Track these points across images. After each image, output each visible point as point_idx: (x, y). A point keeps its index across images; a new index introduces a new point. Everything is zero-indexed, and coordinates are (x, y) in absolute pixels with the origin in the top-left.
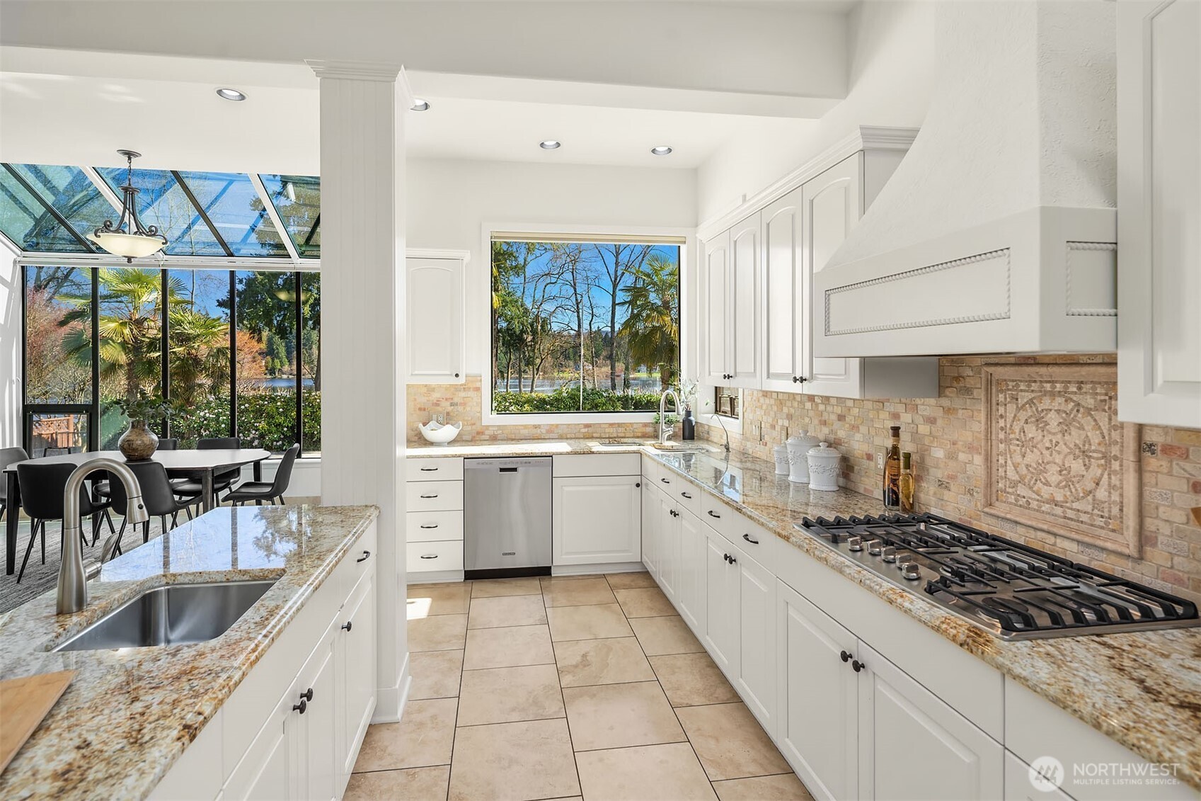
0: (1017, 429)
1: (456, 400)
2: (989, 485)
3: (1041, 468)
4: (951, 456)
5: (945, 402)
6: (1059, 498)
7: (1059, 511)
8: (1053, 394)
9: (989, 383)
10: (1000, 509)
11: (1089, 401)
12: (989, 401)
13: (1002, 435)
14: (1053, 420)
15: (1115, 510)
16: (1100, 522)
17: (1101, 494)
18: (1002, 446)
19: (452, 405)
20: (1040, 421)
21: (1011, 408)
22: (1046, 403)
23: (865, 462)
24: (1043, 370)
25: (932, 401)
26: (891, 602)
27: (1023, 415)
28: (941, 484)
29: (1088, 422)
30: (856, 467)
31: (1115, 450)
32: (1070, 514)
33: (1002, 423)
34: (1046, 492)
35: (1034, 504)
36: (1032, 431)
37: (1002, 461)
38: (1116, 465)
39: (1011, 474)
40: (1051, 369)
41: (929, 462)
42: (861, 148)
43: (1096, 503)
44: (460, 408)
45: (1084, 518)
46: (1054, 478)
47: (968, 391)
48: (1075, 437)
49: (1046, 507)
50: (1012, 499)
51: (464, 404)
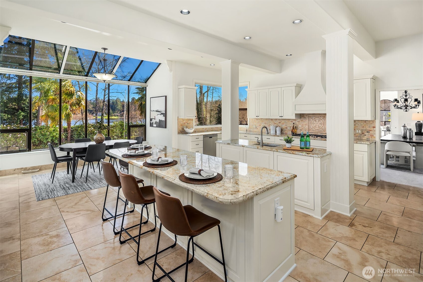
0: (312, 122)
1: (188, 123)
2: (308, 129)
3: (316, 126)
4: (302, 126)
5: (301, 119)
6: (318, 129)
7: (318, 130)
8: (317, 118)
9: (308, 117)
10: (310, 131)
11: (322, 118)
12: (308, 119)
13: (310, 123)
14: (317, 121)
15: (324, 129)
16: (323, 131)
17: (323, 128)
18: (310, 124)
19: (187, 124)
20: (315, 121)
21: (312, 120)
22: (316, 119)
23: (286, 129)
24: (316, 115)
25: (299, 119)
26: (314, 139)
27: (313, 120)
28: (300, 130)
29: (321, 121)
30: (283, 130)
31: (324, 123)
32: (319, 130)
33: (310, 121)
34: (316, 129)
35: (315, 130)
36: (314, 122)
37: (310, 126)
38: (325, 125)
39: (312, 127)
40: (317, 115)
41: (298, 127)
42: (295, 85)
43: (322, 129)
44: (189, 125)
45: (321, 131)
46: (317, 127)
47: (305, 118)
48: (320, 122)
49: (316, 130)
50: (312, 130)
51: (190, 124)
